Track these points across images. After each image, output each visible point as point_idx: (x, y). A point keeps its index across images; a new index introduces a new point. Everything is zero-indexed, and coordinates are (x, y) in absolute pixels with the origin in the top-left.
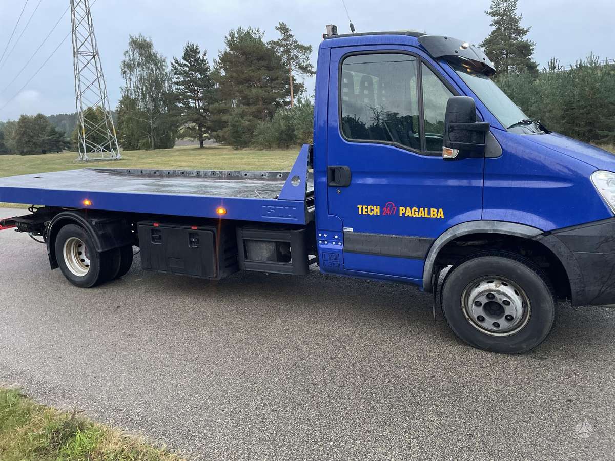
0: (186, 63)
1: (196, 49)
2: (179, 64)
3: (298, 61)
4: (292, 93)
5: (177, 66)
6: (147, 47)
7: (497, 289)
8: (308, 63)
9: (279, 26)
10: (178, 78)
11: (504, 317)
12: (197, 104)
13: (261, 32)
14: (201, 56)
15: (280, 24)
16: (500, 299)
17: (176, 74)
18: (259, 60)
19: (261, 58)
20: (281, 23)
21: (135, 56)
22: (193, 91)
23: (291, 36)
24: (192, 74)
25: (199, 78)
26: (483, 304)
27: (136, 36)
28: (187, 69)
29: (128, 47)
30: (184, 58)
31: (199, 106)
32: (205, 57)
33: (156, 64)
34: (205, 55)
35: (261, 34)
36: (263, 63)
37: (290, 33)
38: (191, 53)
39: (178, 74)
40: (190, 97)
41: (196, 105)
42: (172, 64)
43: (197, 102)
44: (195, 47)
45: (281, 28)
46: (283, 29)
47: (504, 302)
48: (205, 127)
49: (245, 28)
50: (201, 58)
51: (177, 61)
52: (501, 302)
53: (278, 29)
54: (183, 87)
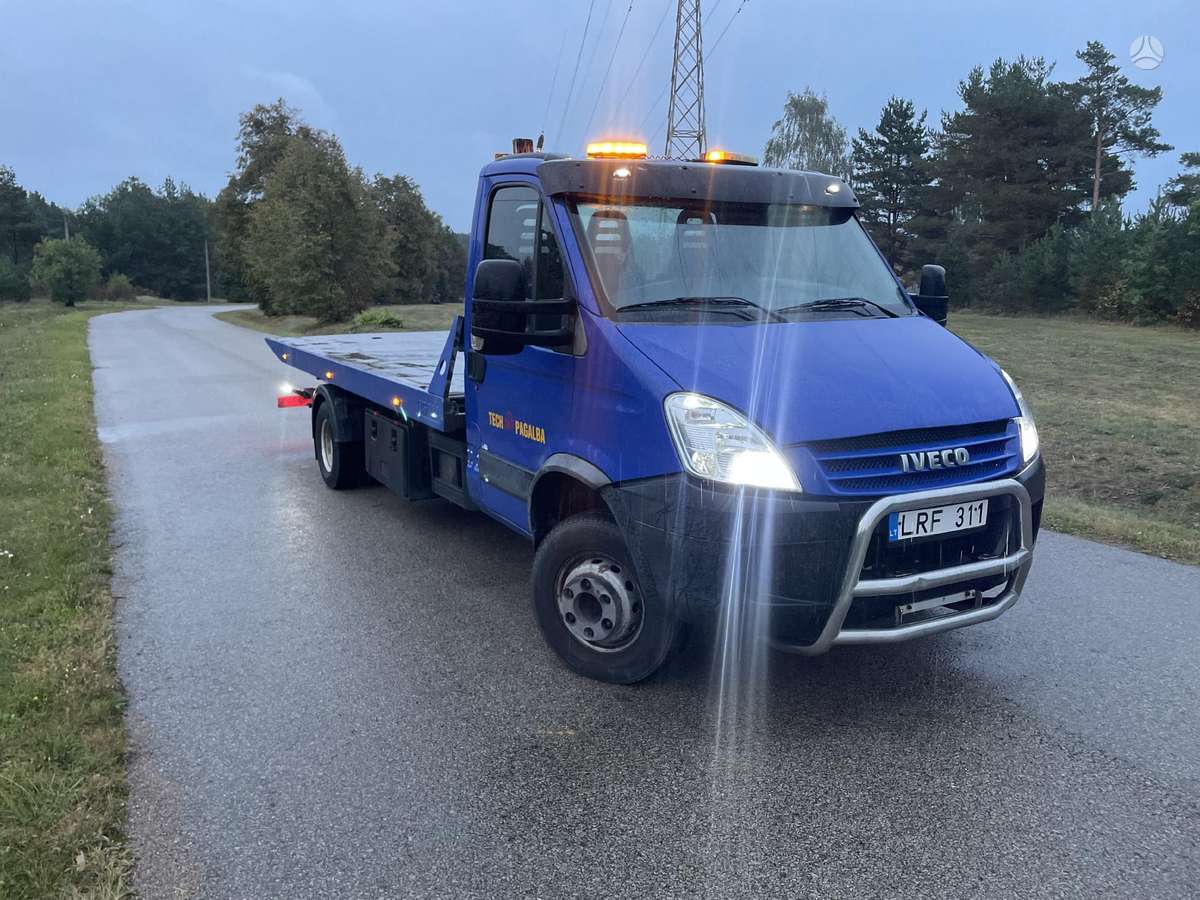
0: (882, 138)
1: (908, 109)
2: (869, 141)
3: (1123, 122)
4: (1096, 194)
5: (864, 144)
6: (817, 111)
7: (600, 574)
8: (1146, 126)
9: (1085, 49)
10: (863, 168)
11: (600, 622)
12: (892, 218)
13: (1047, 66)
14: (914, 122)
15: (1089, 44)
16: (599, 591)
17: (858, 160)
18: (1029, 123)
19: (1035, 122)
20: (1092, 42)
21: (792, 129)
22: (887, 192)
23: (1113, 70)
24: (890, 159)
25: (903, 167)
26: (575, 595)
27: (799, 92)
28: (882, 149)
29: (782, 114)
30: (881, 130)
31: (895, 220)
32: (922, 124)
33: (827, 143)
34: (922, 120)
35: (1046, 69)
36: (1039, 131)
37: (1111, 63)
38: (897, 118)
39: (862, 161)
40: (880, 204)
41: (889, 220)
42: (854, 141)
43: (892, 214)
44: (905, 105)
45: (1088, 54)
46: (1096, 55)
47: (604, 596)
48: (900, 262)
49: (1010, 60)
50: (914, 127)
51: (864, 136)
52: (598, 596)
53: (1080, 56)
54: (870, 185)
